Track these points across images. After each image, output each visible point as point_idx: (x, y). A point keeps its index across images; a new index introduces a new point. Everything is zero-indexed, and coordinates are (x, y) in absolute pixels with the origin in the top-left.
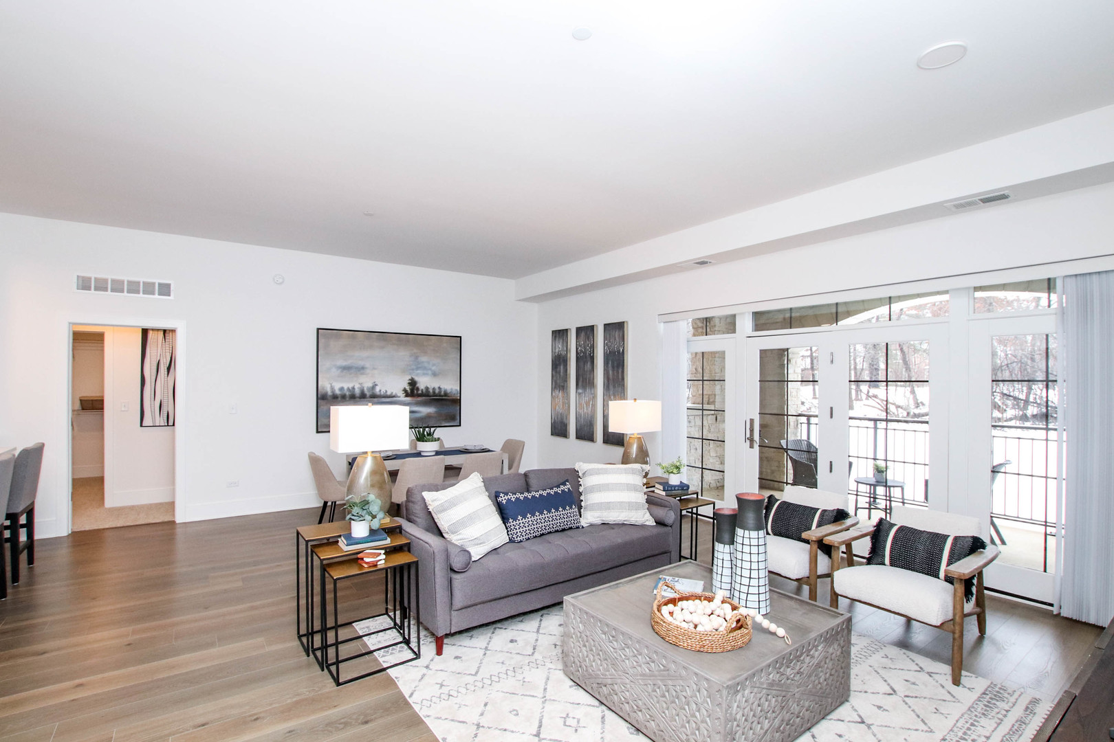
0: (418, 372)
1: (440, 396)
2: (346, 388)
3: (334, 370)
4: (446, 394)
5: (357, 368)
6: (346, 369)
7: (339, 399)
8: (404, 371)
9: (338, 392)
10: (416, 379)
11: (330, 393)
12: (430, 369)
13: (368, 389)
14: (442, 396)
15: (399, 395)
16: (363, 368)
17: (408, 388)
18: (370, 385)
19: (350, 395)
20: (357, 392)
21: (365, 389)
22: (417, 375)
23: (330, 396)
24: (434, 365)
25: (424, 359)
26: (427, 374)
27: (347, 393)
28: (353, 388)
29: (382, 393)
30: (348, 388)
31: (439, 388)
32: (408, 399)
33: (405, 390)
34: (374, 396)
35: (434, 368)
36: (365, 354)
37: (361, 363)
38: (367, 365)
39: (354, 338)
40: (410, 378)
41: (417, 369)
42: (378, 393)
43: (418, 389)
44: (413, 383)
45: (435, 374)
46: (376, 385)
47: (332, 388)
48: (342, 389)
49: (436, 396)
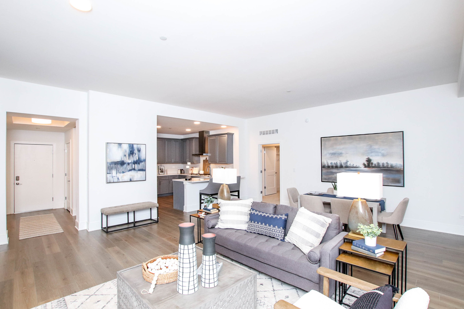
0: (373, 154)
1: (388, 168)
2: (333, 163)
3: (328, 155)
4: (392, 167)
5: (338, 154)
6: (334, 154)
7: (331, 168)
8: (363, 154)
9: (330, 165)
10: (371, 158)
11: (326, 165)
12: (380, 153)
13: (344, 163)
14: (389, 168)
15: (360, 166)
16: (341, 153)
17: (366, 163)
18: (345, 161)
19: (335, 166)
20: (339, 165)
21: (342, 163)
22: (372, 156)
23: (327, 166)
24: (383, 150)
25: (376, 147)
26: (378, 155)
27: (334, 165)
28: (337, 163)
29: (351, 165)
30: (334, 163)
31: (387, 163)
32: (366, 169)
33: (364, 164)
34: (347, 167)
35: (383, 152)
36: (342, 147)
37: (340, 151)
38: (343, 152)
39: (336, 140)
40: (367, 157)
41: (372, 152)
42: (349, 166)
43: (372, 164)
44: (369, 161)
45: (383, 155)
46: (348, 161)
47: (327, 163)
48: (331, 163)
49: (385, 168)
